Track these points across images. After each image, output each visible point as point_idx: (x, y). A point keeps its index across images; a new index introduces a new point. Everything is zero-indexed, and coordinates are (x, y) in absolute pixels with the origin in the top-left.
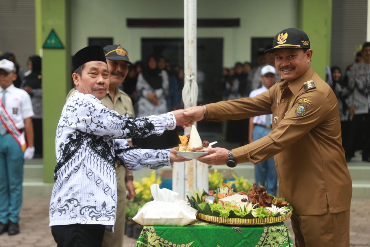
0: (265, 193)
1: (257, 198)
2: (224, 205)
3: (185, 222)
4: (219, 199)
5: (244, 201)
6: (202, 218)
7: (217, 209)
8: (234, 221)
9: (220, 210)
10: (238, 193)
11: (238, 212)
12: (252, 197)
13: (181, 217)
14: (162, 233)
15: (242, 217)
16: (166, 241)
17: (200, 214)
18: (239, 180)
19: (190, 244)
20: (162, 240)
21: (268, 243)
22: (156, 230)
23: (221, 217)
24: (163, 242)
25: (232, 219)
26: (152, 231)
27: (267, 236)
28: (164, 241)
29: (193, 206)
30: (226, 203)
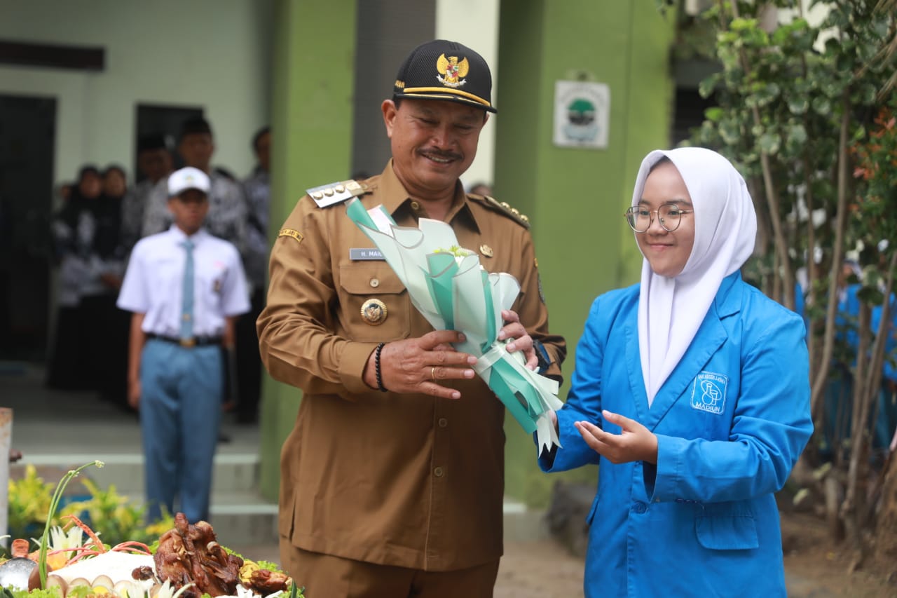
0: (214, 547)
1: (186, 563)
2: (69, 592)
4: (50, 570)
5: (141, 574)
10: (116, 547)
12: (170, 562)
18: (104, 499)
30: (78, 584)
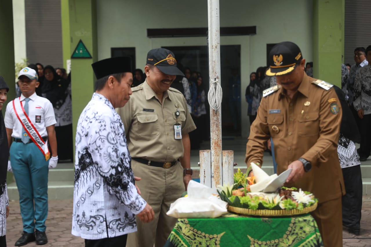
2: (253, 198)
3: (216, 214)
4: (247, 192)
6: (232, 210)
7: (246, 202)
8: (263, 213)
9: (249, 203)
11: (267, 204)
13: (213, 210)
14: (195, 225)
15: (270, 208)
16: (199, 231)
17: (230, 206)
19: (222, 234)
20: (195, 230)
21: (295, 232)
22: (189, 222)
23: (250, 209)
24: (197, 233)
25: (261, 211)
26: (186, 223)
27: (294, 226)
28: (197, 231)
29: (223, 199)
30: (255, 196)
